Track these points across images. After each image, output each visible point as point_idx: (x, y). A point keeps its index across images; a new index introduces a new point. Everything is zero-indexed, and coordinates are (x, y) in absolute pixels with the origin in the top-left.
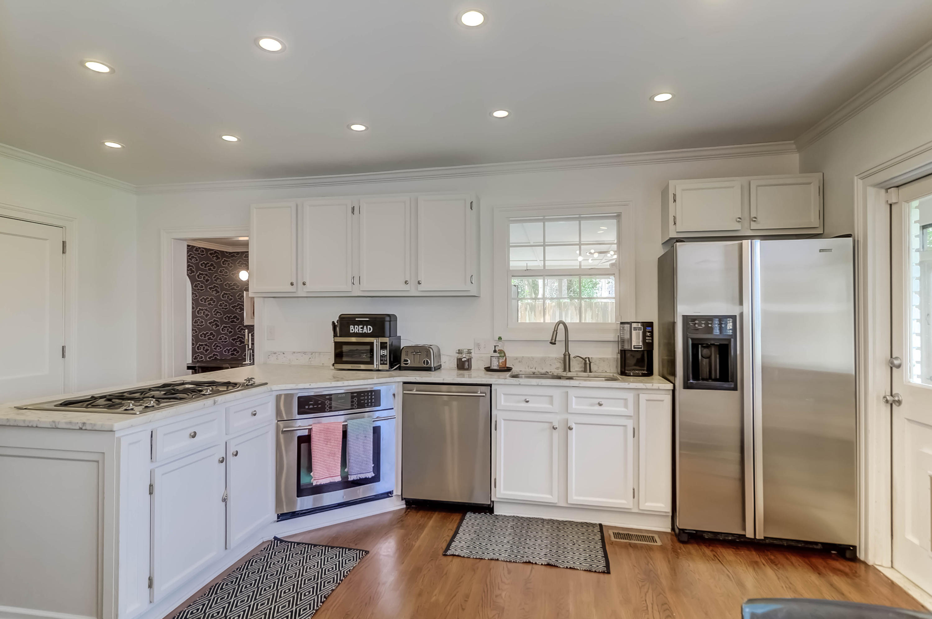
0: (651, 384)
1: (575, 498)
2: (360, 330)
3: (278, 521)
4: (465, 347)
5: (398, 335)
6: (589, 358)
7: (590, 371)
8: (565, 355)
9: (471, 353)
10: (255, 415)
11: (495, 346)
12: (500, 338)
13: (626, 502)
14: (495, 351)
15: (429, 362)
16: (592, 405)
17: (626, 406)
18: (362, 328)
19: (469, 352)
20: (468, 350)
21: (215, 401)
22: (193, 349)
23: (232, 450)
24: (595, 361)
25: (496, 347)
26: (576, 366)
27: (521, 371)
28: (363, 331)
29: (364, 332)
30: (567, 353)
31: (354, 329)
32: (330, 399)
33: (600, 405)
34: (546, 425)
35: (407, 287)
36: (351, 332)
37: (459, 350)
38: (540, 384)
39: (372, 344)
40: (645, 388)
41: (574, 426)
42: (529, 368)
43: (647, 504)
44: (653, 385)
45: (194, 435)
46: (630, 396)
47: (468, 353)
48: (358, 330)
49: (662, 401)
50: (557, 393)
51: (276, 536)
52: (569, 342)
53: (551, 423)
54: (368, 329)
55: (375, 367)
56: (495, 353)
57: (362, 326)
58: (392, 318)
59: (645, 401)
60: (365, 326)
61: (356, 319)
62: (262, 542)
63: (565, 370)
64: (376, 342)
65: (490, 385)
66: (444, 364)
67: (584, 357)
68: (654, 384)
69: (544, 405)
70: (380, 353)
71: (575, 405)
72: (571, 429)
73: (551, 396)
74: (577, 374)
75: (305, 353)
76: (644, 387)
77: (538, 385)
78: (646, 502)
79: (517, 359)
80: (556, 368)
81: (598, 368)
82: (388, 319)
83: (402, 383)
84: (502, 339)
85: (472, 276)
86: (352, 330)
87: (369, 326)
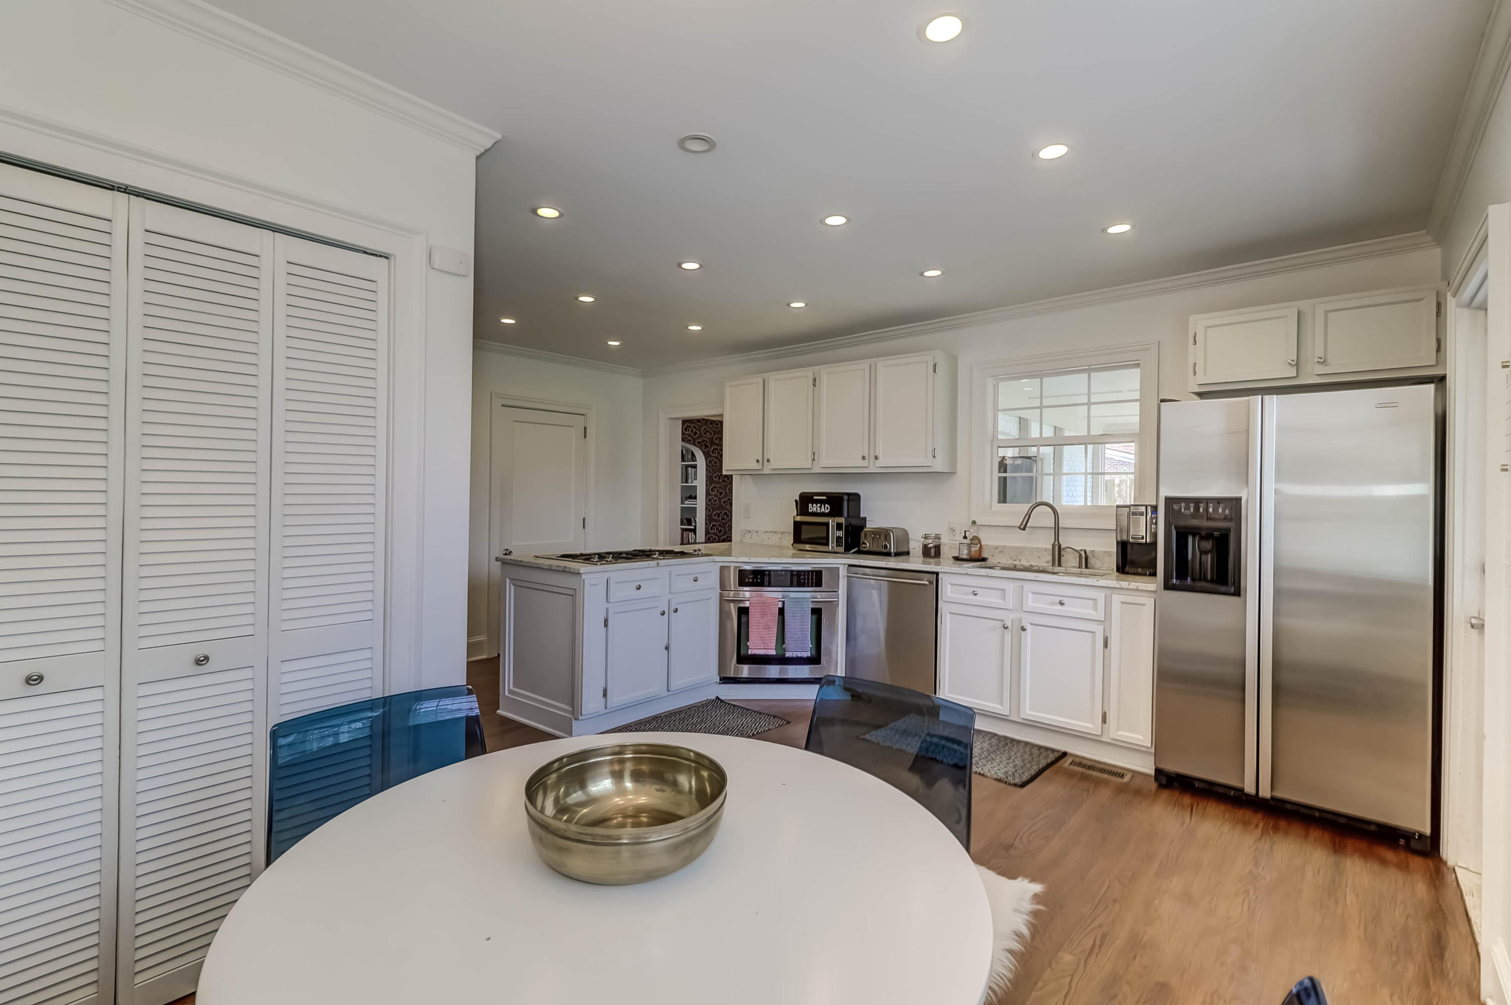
0: (1128, 583)
1: (1029, 712)
2: (818, 509)
3: (720, 683)
4: (933, 532)
5: (861, 516)
6: (1085, 552)
7: (1087, 567)
8: (1053, 546)
9: (939, 539)
10: (696, 581)
11: (965, 532)
12: (974, 522)
13: (1091, 726)
14: (965, 537)
15: (888, 545)
16: (1053, 604)
17: (1095, 608)
18: (821, 507)
19: (938, 537)
20: (936, 535)
21: (658, 563)
22: (707, 529)
23: (673, 608)
24: (1098, 555)
25: (967, 532)
26: (1071, 560)
27: (999, 563)
28: (821, 510)
30: (1057, 543)
31: (813, 508)
32: (769, 575)
33: (1062, 604)
34: (1000, 624)
35: (864, 463)
36: (810, 511)
37: (925, 535)
38: (989, 575)
39: (827, 524)
40: (1120, 587)
41: (1029, 627)
42: (1012, 560)
43: (1119, 733)
44: (1129, 584)
45: (639, 588)
46: (1100, 596)
47: (935, 539)
49: (1144, 605)
50: (1010, 587)
51: (719, 696)
52: (1060, 529)
53: (1003, 621)
54: (826, 509)
55: (830, 548)
56: (965, 540)
57: (820, 505)
58: (855, 498)
59: (1120, 603)
60: (823, 506)
61: (815, 497)
62: (707, 699)
63: (1053, 564)
64: (832, 522)
65: (937, 574)
66: (914, 550)
67: (1078, 548)
68: (1132, 583)
69: (994, 600)
70: (836, 534)
71: (1031, 602)
72: (1023, 629)
73: (1004, 590)
74: (1066, 570)
75: (776, 532)
76: (1118, 586)
77: (987, 576)
78: (1118, 730)
79: (997, 548)
80: (1045, 561)
81: (1102, 564)
82: (846, 497)
83: (847, 566)
84: (977, 524)
85: (935, 449)
86: (811, 509)
87: (826, 505)
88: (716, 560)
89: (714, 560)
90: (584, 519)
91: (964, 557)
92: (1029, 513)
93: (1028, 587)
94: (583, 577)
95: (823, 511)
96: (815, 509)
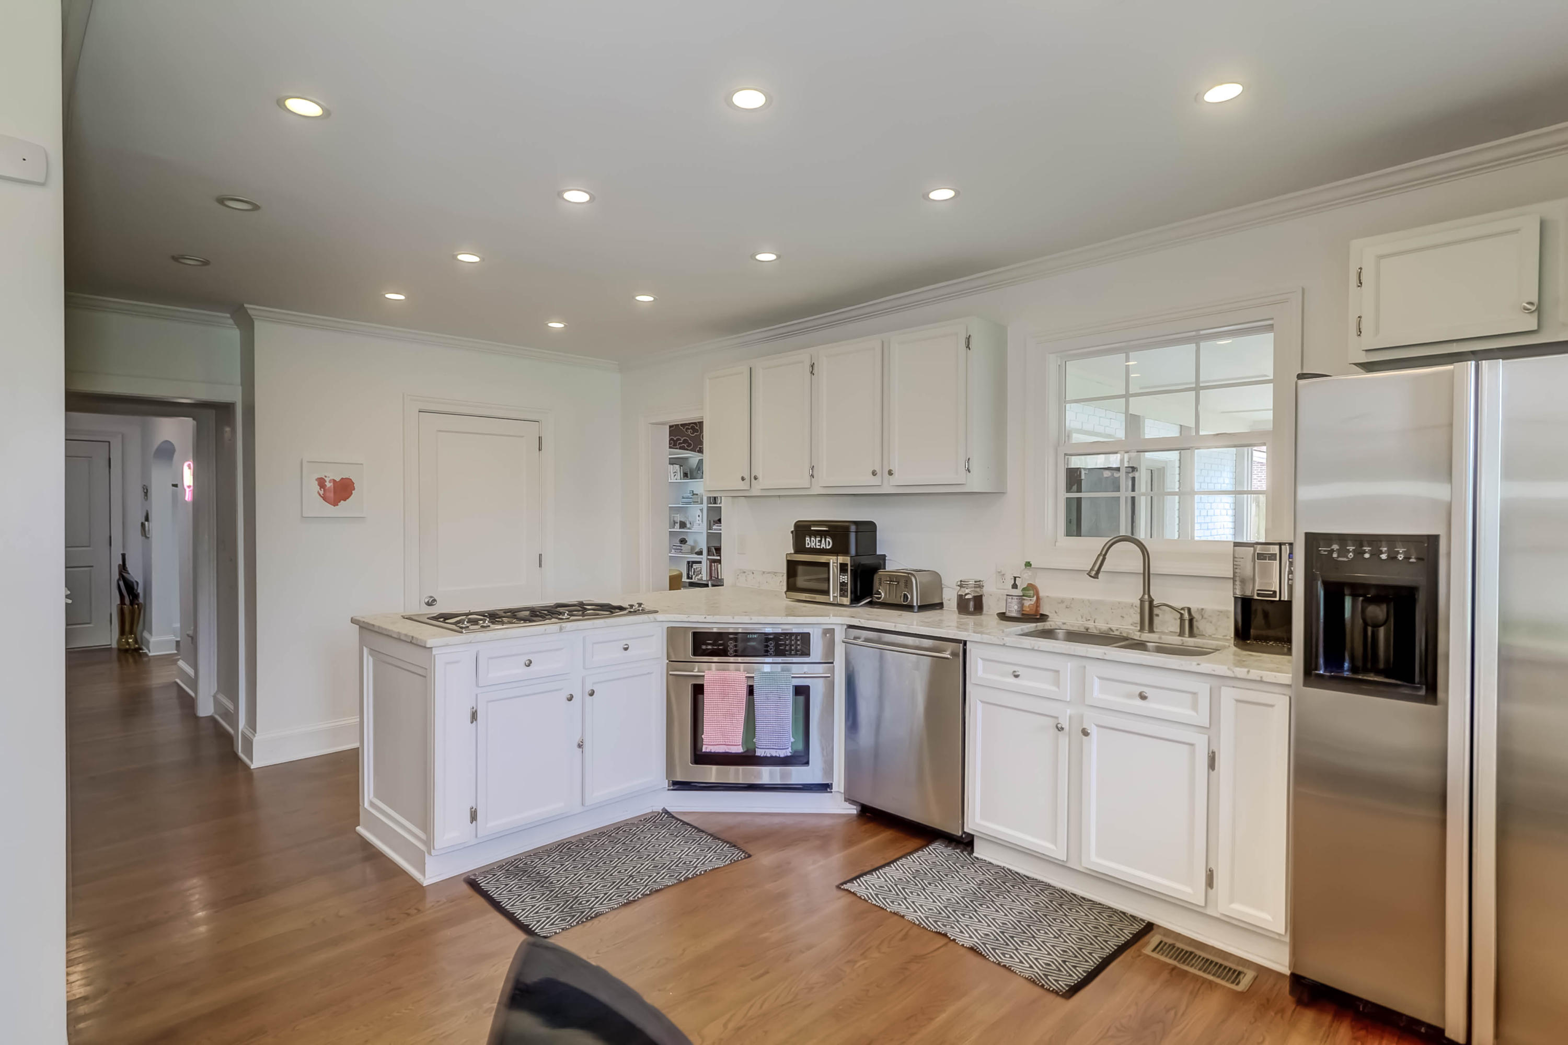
1: (1094, 860)
2: (818, 544)
3: (669, 790)
4: (971, 576)
5: (878, 553)
6: (1189, 610)
7: (1192, 634)
8: (1142, 601)
9: (981, 587)
10: (626, 649)
11: (1015, 578)
12: (1028, 564)
13: (1193, 891)
14: (1015, 586)
15: (909, 596)
16: (1129, 696)
17: (1195, 707)
18: (820, 541)
19: (979, 585)
20: (975, 582)
21: (561, 627)
23: (588, 689)
24: (1210, 616)
25: (1017, 579)
26: (1168, 624)
27: (1064, 624)
28: (820, 546)
29: (822, 547)
30: (1146, 597)
31: (811, 542)
32: (736, 640)
33: (1143, 697)
34: (1051, 722)
35: (875, 481)
36: (807, 546)
37: (961, 581)
39: (827, 565)
40: (1233, 676)
41: (1093, 730)
42: (1084, 620)
43: (1234, 906)
44: (1248, 672)
45: (529, 664)
46: (1203, 688)
47: (975, 587)
48: (816, 544)
49: (1272, 706)
50: (1068, 667)
51: (667, 808)
52: (1151, 576)
53: (1057, 718)
54: (827, 543)
55: (832, 600)
56: (1015, 590)
57: (819, 539)
58: (868, 529)
59: (1235, 701)
60: (823, 539)
61: (814, 528)
62: (651, 811)
63: (1142, 629)
64: (834, 561)
65: (965, 643)
67: (1178, 605)
68: (1252, 671)
69: (1044, 686)
70: (840, 580)
71: (1097, 692)
72: (1085, 733)
73: (1058, 672)
74: (1160, 638)
76: (1230, 674)
77: (1033, 649)
78: (1232, 901)
79: (1062, 602)
80: (1129, 625)
81: (1216, 629)
82: (853, 528)
83: (846, 627)
84: (1032, 566)
85: (969, 459)
86: (808, 543)
87: (827, 539)
88: (658, 620)
89: (655, 619)
90: (540, 555)
91: (1014, 614)
92: (1103, 553)
93: (1093, 670)
94: (435, 652)
95: (823, 547)
96: (813, 544)
